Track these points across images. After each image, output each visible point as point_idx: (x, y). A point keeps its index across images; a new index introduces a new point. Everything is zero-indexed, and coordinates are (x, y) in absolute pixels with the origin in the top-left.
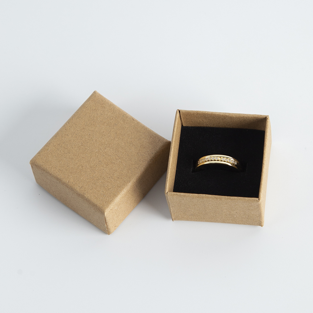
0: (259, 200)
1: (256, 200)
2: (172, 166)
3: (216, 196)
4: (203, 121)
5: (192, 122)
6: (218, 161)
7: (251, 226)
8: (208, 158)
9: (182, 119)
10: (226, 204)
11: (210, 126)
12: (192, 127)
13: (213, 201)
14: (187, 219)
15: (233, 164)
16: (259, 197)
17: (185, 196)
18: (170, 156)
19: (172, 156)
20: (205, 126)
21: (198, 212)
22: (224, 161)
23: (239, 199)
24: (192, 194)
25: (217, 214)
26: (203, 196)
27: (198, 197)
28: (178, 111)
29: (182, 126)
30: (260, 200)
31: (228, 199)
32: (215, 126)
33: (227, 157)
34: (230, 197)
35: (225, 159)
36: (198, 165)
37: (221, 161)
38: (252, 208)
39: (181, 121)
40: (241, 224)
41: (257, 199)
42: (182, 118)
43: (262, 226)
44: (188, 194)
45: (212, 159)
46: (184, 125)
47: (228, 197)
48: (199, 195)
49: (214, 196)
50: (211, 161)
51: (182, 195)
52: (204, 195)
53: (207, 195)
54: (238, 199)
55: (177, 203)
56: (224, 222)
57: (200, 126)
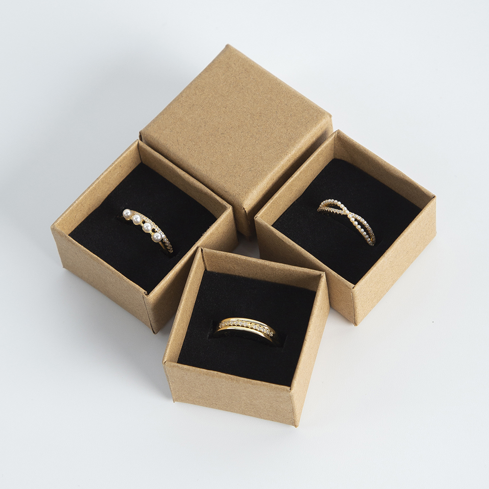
0: (290, 389)
1: (287, 390)
2: (179, 325)
3: (231, 376)
4: (234, 268)
5: (219, 267)
6: (247, 327)
7: (281, 424)
8: (233, 322)
9: (206, 261)
10: (245, 389)
11: (243, 275)
12: (218, 274)
13: (227, 382)
14: (193, 402)
15: (268, 335)
16: (292, 386)
17: (189, 370)
18: (178, 311)
19: (180, 311)
20: (237, 274)
21: (208, 395)
22: (256, 330)
23: (263, 385)
24: (199, 369)
25: (233, 402)
26: (214, 373)
27: (206, 374)
28: (200, 250)
29: (206, 270)
30: (292, 391)
31: (247, 382)
32: (251, 276)
33: (261, 324)
34: (251, 380)
35: (257, 327)
36: (220, 328)
37: (252, 328)
38: (281, 399)
39: (204, 263)
40: (267, 419)
41: (288, 388)
42: (205, 259)
43: (296, 426)
44: (194, 368)
45: (239, 323)
46: (208, 270)
47: (249, 380)
48: (209, 371)
49: (229, 375)
50: (237, 326)
51: (186, 368)
52: (216, 372)
53: (219, 373)
54: (261, 385)
55: (178, 378)
56: (243, 413)
57: (230, 273)
